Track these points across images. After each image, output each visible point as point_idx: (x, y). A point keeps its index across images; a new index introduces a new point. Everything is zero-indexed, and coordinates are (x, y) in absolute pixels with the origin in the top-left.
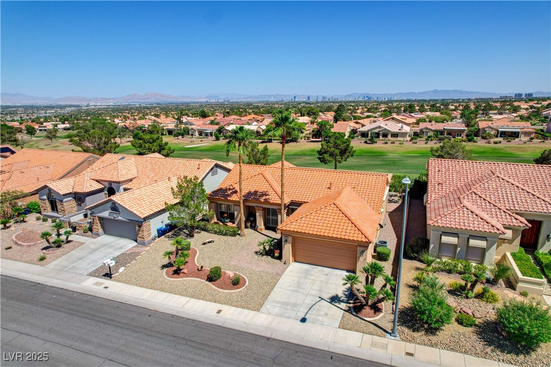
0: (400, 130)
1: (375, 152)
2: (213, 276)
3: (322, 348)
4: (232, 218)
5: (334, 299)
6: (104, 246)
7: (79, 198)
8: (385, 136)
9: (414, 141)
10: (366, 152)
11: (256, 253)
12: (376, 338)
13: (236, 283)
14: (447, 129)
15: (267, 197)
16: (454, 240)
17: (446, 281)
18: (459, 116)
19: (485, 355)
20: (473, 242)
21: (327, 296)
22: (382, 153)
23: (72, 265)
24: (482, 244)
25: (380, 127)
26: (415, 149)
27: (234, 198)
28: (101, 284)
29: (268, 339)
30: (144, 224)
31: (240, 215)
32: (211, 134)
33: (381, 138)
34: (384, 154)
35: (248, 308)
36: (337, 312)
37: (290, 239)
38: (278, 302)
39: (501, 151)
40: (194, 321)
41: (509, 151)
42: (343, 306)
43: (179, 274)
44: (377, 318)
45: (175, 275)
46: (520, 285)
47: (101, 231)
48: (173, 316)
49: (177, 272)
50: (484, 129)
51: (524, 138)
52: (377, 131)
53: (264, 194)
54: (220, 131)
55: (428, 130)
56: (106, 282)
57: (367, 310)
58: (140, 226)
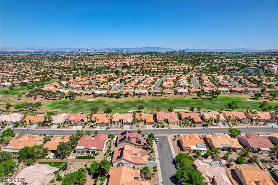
1: (142, 101)
2: (142, 127)
4: (138, 122)
7: (118, 121)
8: (142, 94)
9: (149, 96)
10: (140, 101)
13: (144, 127)
14: (156, 92)
15: (142, 119)
17: (159, 124)
22: (143, 101)
25: (141, 92)
26: (150, 99)
27: (139, 119)
31: (139, 121)
33: (141, 95)
36: (152, 128)
37: (147, 123)
39: (167, 99)
41: (169, 99)
50: (164, 92)
51: (172, 94)
52: (140, 93)
55: (152, 93)
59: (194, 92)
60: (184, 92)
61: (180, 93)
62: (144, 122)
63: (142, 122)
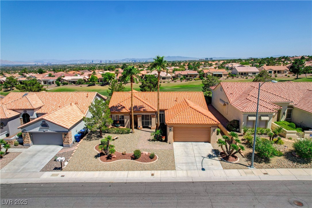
0: (166, 75)
2: (135, 157)
3: (223, 180)
5: (210, 156)
6: (39, 151)
9: (174, 81)
11: (149, 140)
12: (245, 170)
13: (152, 157)
14: (189, 74)
15: (144, 109)
16: (254, 118)
18: (187, 68)
19: (295, 167)
20: (263, 118)
21: (206, 155)
23: (22, 168)
24: (267, 118)
28: (57, 175)
29: (193, 182)
30: (69, 133)
32: (53, 83)
34: (162, 88)
35: (168, 170)
36: (216, 162)
37: (172, 128)
38: (182, 163)
40: (141, 183)
42: (217, 158)
43: (111, 159)
44: (238, 161)
45: (109, 160)
46: (287, 135)
47: (31, 142)
48: (126, 183)
49: (109, 158)
50: (206, 73)
51: (224, 77)
53: (141, 107)
54: (59, 79)
55: (180, 75)
56: (60, 173)
57: (231, 158)
58: (66, 135)
59: (273, 72)
60: (250, 73)
61: (242, 74)
62: (154, 126)
63: (146, 125)
